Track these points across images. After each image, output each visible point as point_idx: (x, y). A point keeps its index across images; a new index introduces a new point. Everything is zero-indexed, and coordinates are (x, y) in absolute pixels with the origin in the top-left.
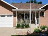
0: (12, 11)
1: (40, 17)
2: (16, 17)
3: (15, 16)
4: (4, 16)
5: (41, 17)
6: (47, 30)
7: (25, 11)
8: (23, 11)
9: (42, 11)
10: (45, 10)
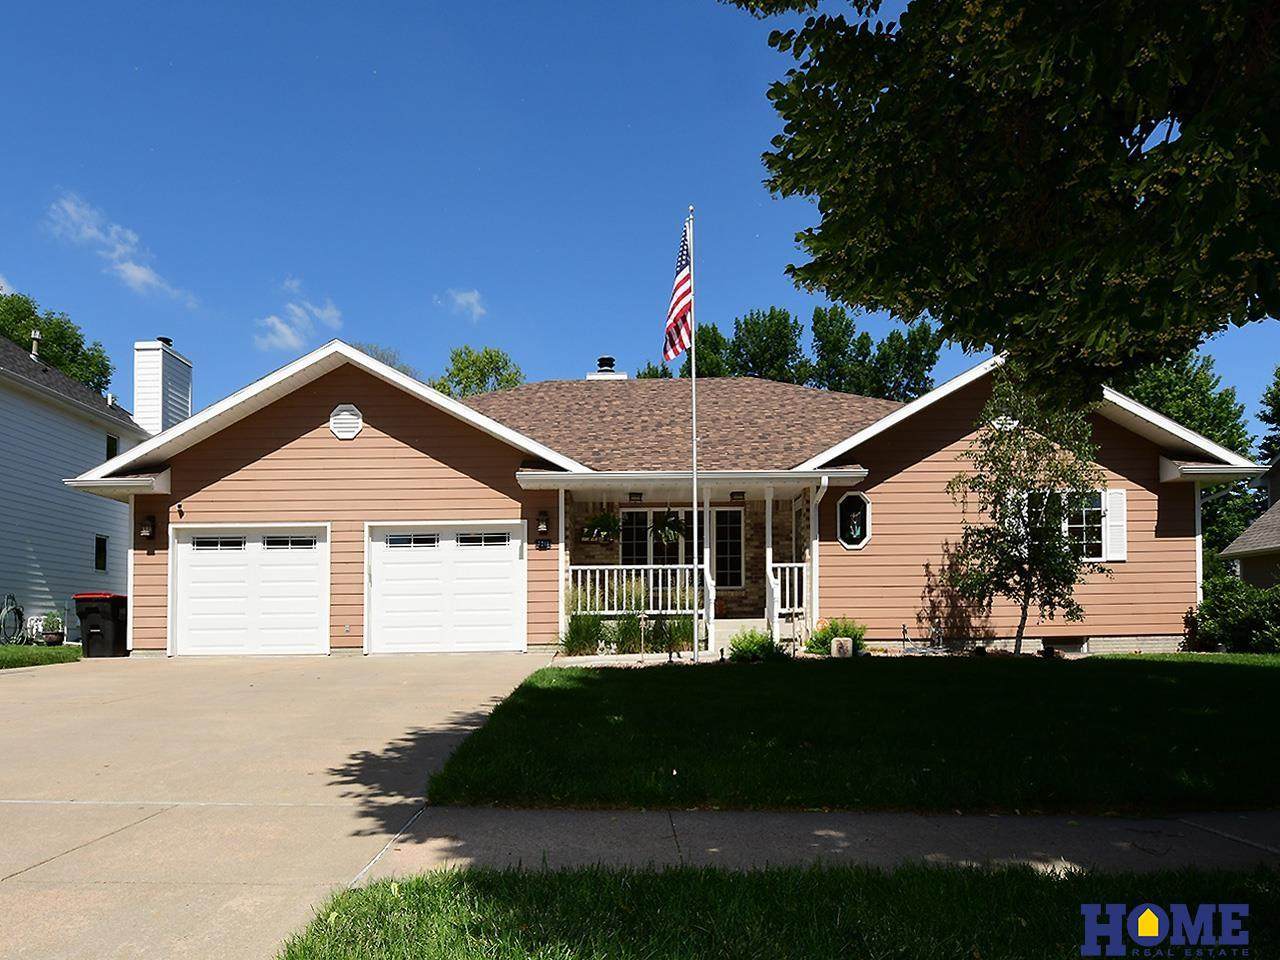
0: (510, 489)
1: (816, 543)
2: (561, 552)
3: (542, 541)
4: (427, 539)
5: (839, 547)
6: (850, 653)
7: (657, 491)
8: (630, 487)
9: (834, 491)
10: (864, 472)
